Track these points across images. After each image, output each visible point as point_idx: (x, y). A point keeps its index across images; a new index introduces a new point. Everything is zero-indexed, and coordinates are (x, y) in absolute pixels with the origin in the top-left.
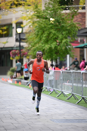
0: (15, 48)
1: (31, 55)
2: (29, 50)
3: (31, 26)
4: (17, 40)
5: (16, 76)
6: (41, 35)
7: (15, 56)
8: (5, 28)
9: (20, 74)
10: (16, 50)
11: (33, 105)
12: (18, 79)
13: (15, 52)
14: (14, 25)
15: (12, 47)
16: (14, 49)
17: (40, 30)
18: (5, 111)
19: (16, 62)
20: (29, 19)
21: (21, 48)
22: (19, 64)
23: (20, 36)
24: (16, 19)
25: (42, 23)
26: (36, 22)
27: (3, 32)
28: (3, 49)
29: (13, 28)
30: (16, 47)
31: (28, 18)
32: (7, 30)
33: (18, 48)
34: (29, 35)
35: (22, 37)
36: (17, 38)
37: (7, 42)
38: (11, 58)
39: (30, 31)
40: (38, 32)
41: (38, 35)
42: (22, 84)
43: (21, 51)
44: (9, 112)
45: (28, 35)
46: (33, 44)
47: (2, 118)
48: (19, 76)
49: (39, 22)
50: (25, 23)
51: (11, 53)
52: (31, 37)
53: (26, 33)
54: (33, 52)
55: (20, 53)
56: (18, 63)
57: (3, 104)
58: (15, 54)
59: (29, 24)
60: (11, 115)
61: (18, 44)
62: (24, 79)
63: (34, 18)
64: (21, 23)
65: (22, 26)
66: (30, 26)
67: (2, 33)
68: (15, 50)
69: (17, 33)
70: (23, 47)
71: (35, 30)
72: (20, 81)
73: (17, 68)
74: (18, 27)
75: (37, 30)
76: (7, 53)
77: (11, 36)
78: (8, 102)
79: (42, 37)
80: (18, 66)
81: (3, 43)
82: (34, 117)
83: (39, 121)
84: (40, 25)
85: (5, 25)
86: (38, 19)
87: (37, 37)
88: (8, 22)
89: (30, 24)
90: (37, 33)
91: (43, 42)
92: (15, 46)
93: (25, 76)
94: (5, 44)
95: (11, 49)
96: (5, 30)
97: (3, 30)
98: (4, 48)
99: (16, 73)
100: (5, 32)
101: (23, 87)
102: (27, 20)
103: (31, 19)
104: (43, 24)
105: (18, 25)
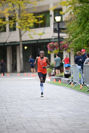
0: (53, 40)
1: (73, 48)
2: (69, 42)
3: (73, 13)
4: (55, 31)
5: (55, 73)
6: (84, 24)
7: (53, 49)
8: (41, 16)
9: (59, 71)
10: (55, 42)
11: (76, 108)
12: (58, 76)
13: (53, 44)
14: (52, 13)
15: (49, 39)
16: (51, 41)
17: (84, 17)
18: (44, 114)
19: (55, 57)
20: (70, 4)
21: (61, 40)
22: (59, 59)
23: (59, 25)
24: (54, 4)
25: (85, 9)
26: (78, 8)
27: (38, 21)
28: (39, 42)
29: (51, 16)
30: (55, 39)
31: (68, 3)
32: (44, 18)
33: (57, 40)
34: (70, 24)
35: (61, 27)
36: (55, 28)
37: (44, 33)
38: (49, 52)
39: (71, 18)
40: (81, 19)
41: (80, 23)
42: (62, 83)
43: (61, 43)
44: (48, 116)
45: (68, 23)
46: (74, 34)
47: (40, 123)
48: (58, 74)
49: (82, 7)
50: (65, 9)
51: (48, 46)
52: (72, 26)
53: (66, 21)
54: (75, 44)
55: (59, 46)
56: (57, 57)
57: (40, 107)
58: (53, 48)
59: (69, 10)
60: (51, 119)
61: (56, 35)
62: (64, 77)
63: (76, 3)
64: (61, 10)
65: (61, 13)
66: (71, 13)
67: (37, 23)
68: (53, 42)
69: (55, 22)
70: (62, 38)
71: (77, 18)
72: (60, 79)
73: (56, 63)
74: (56, 15)
75: (80, 17)
76: (44, 46)
77: (49, 25)
78: (47, 104)
79: (86, 25)
80: (56, 61)
81: (39, 35)
82: (78, 122)
83: (85, 127)
84: (83, 11)
85: (40, 13)
86: (81, 4)
87: (79, 26)
88: (45, 9)
89: (71, 10)
90: (79, 21)
91: (87, 32)
92: (53, 38)
93: (66, 73)
94: (41, 35)
95: (48, 41)
96: (41, 19)
97: (39, 19)
98: (40, 40)
99: (55, 70)
100: (41, 21)
101: (64, 86)
102: (67, 6)
103: (72, 4)
104: (87, 10)
105: (56, 12)
